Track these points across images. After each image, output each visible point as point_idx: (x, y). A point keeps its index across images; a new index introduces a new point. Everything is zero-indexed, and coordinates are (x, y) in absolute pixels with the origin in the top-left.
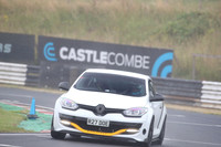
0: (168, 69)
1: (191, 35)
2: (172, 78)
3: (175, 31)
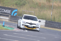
1: (21, 5)
2: (17, 16)
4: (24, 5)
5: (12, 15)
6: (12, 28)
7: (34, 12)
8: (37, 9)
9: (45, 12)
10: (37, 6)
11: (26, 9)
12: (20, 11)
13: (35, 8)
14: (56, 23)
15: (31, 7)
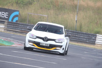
0: (16, 19)
1: (26, 4)
2: (18, 22)
3: (19, 2)
4: (31, 3)
5: (10, 20)
6: (11, 43)
7: (47, 16)
8: (52, 12)
9: (65, 16)
10: (52, 6)
11: (33, 11)
12: (24, 14)
13: (49, 9)
14: (83, 34)
15: (41, 8)
